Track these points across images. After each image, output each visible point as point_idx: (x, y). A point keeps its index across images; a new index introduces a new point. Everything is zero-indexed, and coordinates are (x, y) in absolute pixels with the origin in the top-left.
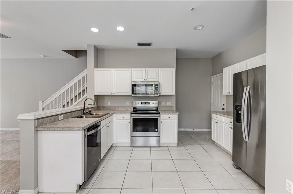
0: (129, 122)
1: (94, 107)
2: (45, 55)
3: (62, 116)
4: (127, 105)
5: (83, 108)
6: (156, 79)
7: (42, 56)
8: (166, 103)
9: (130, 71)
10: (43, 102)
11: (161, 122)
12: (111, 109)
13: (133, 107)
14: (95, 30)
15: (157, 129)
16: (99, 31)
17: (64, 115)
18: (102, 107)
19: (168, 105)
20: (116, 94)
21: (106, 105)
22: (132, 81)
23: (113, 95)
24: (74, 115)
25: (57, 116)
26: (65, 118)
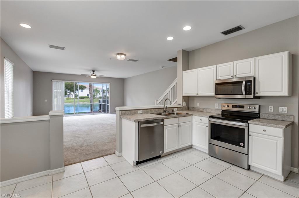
0: (207, 127)
1: (182, 107)
2: (162, 66)
3: (142, 111)
4: (216, 107)
5: (164, 107)
6: (250, 73)
7: (161, 67)
8: (276, 109)
9: (214, 68)
10: (157, 101)
11: (251, 135)
12: (200, 110)
13: (222, 110)
14: (170, 38)
15: (242, 143)
16: (174, 38)
17: (143, 110)
18: (192, 107)
19: (280, 112)
20: (200, 95)
21: (195, 106)
22: (217, 79)
23: (198, 96)
24: (153, 111)
25: (136, 111)
26: (144, 113)
